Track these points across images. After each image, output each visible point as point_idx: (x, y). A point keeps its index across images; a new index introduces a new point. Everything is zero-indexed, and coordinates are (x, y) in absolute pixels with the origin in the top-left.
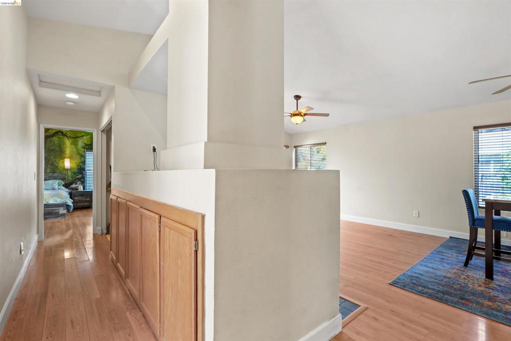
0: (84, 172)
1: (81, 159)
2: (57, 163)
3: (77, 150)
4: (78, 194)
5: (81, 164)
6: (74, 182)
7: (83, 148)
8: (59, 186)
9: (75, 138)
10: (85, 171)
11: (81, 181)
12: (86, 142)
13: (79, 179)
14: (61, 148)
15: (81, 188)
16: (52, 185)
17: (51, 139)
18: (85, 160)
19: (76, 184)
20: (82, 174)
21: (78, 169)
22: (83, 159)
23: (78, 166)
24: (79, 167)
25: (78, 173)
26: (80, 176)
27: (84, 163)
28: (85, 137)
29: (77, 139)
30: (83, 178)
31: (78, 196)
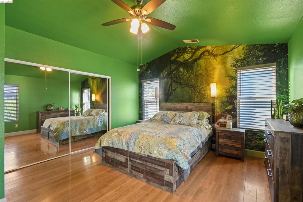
0: (235, 102)
1: (230, 82)
2: (204, 91)
3: (226, 70)
4: (223, 134)
5: (231, 90)
6: (223, 116)
7: (233, 66)
8: (198, 120)
9: (224, 54)
10: (236, 99)
11: (232, 115)
12: (237, 57)
13: (229, 111)
14: (208, 72)
15: (230, 126)
16: (190, 119)
17: (198, 62)
18: (236, 84)
19: (225, 118)
20: (233, 103)
21: (227, 97)
22: (234, 83)
23: (227, 92)
24: (229, 94)
25: (227, 102)
26: (230, 107)
27: (235, 87)
28: (236, 50)
29: (226, 55)
30: (234, 109)
31: (223, 138)
